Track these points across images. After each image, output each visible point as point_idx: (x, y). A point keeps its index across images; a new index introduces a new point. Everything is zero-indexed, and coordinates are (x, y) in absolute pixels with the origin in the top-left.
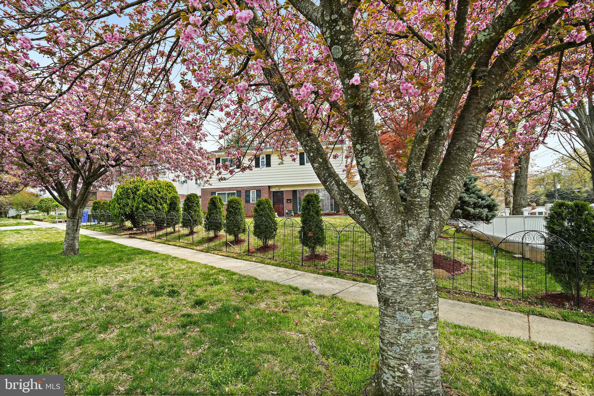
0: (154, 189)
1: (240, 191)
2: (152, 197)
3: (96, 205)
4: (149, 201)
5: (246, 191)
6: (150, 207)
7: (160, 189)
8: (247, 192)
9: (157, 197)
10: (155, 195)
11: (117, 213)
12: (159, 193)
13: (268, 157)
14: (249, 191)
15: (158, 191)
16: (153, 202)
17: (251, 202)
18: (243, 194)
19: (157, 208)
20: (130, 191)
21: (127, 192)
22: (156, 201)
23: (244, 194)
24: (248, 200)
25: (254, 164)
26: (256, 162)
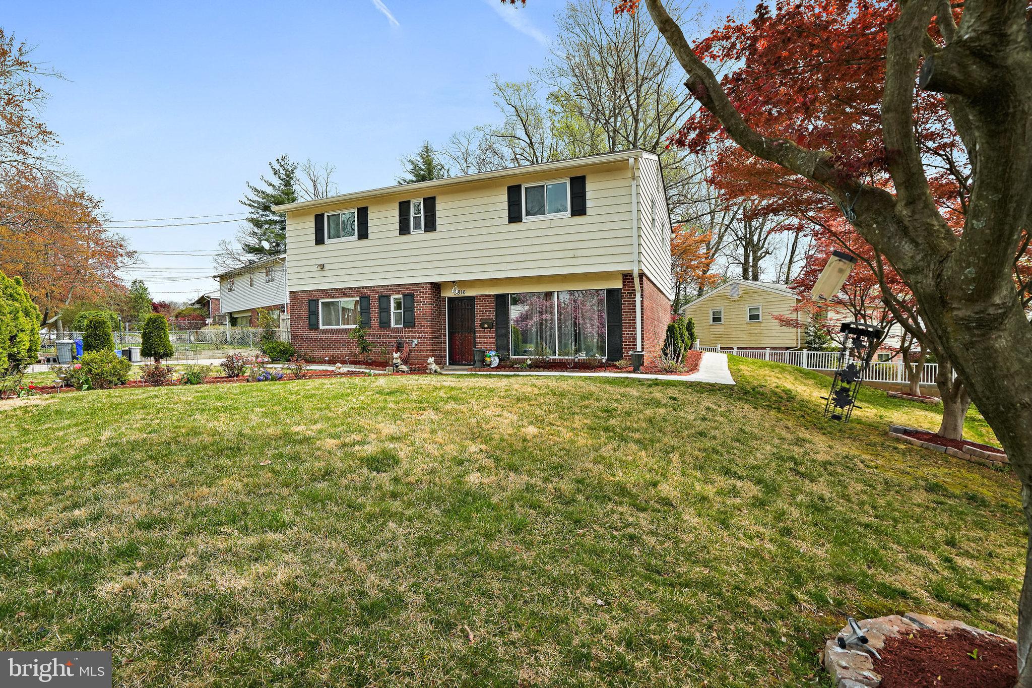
1: (368, 297)
5: (381, 297)
13: (430, 204)
14: (389, 297)
17: (392, 325)
18: (375, 305)
24: (384, 320)
25: (397, 227)
26: (400, 220)
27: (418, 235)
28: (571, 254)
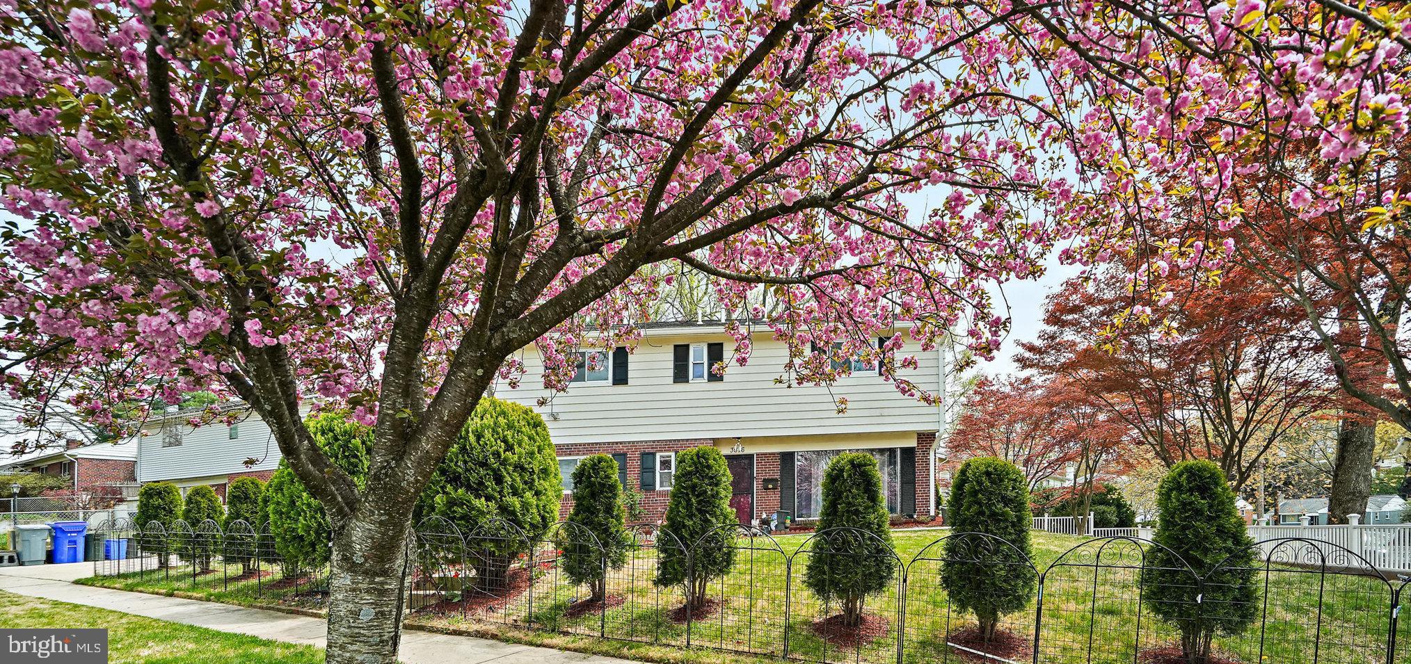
0: (488, 434)
1: (625, 455)
2: (484, 464)
3: (156, 501)
4: (473, 478)
5: (643, 454)
6: (480, 503)
7: (509, 434)
8: (647, 457)
9: (504, 463)
10: (497, 455)
11: (308, 529)
12: (509, 448)
13: (716, 352)
14: (654, 454)
15: (505, 441)
16: (490, 483)
17: (658, 487)
18: (634, 464)
19: (504, 509)
20: (357, 441)
21: (345, 447)
22: (499, 480)
23: (637, 463)
24: (648, 481)
25: (671, 373)
26: (676, 367)
27: (698, 385)
28: (878, 412)
